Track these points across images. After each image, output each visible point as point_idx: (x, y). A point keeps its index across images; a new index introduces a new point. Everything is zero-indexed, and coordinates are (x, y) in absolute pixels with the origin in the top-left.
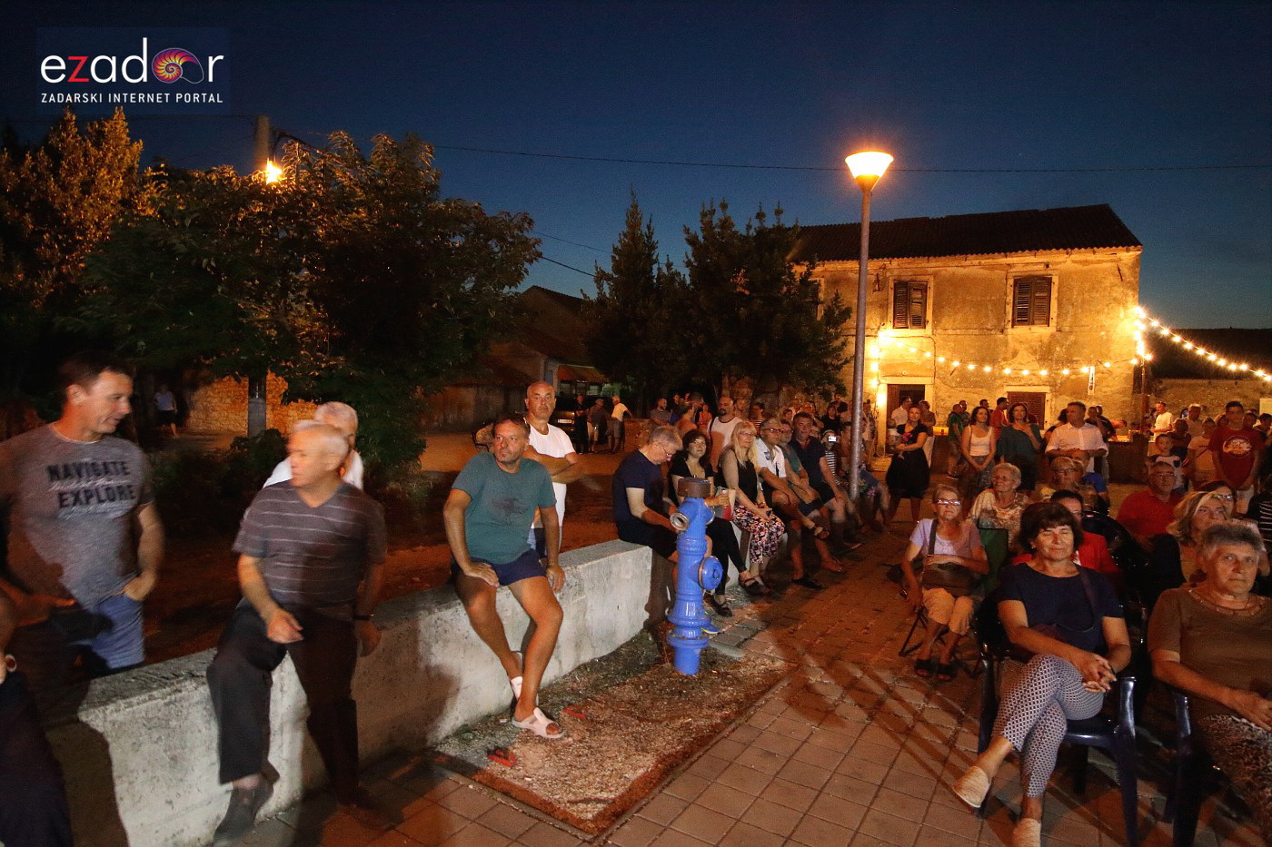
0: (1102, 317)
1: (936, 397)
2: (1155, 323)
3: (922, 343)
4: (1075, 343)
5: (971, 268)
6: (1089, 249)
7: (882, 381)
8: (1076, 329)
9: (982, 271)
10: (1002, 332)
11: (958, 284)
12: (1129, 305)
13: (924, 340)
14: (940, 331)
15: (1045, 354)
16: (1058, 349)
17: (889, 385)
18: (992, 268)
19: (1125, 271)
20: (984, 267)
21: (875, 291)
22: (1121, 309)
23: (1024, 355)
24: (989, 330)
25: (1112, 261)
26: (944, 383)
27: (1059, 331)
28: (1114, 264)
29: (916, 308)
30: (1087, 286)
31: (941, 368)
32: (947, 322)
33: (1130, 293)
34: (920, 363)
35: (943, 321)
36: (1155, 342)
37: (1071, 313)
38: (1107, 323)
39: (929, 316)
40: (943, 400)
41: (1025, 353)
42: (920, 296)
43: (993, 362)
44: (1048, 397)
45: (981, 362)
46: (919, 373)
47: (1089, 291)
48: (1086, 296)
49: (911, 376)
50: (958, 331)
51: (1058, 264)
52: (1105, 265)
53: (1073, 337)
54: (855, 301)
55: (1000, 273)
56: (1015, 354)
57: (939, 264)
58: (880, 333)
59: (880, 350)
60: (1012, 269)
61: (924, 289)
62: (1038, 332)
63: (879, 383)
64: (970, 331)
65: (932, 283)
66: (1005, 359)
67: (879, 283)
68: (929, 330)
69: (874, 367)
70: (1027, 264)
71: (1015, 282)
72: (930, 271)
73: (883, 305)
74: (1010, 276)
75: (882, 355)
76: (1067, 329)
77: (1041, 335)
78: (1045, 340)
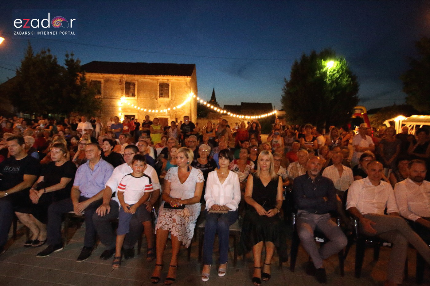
0: (182, 95)
4: (175, 104)
5: (147, 79)
6: (178, 76)
8: (176, 99)
10: (157, 99)
11: (144, 84)
12: (189, 93)
13: (135, 101)
14: (139, 98)
15: (168, 106)
16: (172, 105)
18: (153, 80)
19: (188, 83)
20: (151, 79)
21: (119, 84)
22: (187, 94)
23: (162, 106)
24: (153, 99)
26: (141, 115)
28: (185, 81)
29: (132, 91)
31: (139, 110)
32: (141, 95)
33: (189, 90)
34: (134, 108)
37: (174, 94)
39: (136, 93)
42: (133, 87)
44: (169, 119)
45: (151, 108)
46: (133, 112)
47: (179, 88)
48: (178, 90)
49: (131, 112)
50: (145, 99)
51: (171, 80)
52: (183, 81)
53: (175, 102)
54: (113, 87)
55: (155, 81)
56: (160, 106)
57: (138, 77)
58: (121, 98)
59: (122, 104)
60: (159, 81)
61: (134, 85)
62: (166, 100)
63: (122, 114)
64: (148, 99)
65: (136, 83)
66: (158, 108)
67: (121, 82)
68: (136, 98)
69: (120, 109)
70: (163, 79)
71: (160, 84)
72: (136, 79)
73: (122, 89)
74: (158, 82)
75: (122, 105)
76: (173, 99)
77: (167, 101)
78: (168, 102)
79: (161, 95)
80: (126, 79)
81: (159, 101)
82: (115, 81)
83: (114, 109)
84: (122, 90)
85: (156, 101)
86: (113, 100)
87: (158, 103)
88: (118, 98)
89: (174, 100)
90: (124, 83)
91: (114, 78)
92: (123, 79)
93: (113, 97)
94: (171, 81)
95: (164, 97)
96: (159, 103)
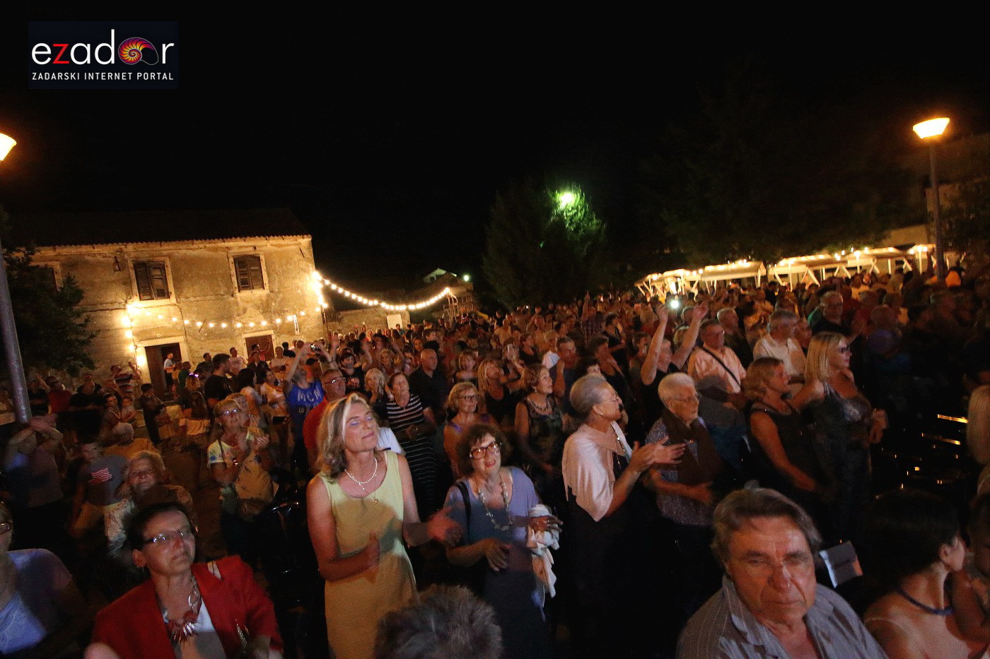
0: (297, 281)
1: (191, 351)
2: (327, 282)
3: (169, 310)
4: (283, 299)
5: (199, 250)
6: (280, 237)
7: (139, 345)
8: (282, 290)
9: (207, 252)
10: (232, 296)
11: (192, 262)
12: (311, 272)
13: (171, 308)
14: (183, 299)
15: (266, 309)
16: (273, 304)
17: (146, 348)
18: (216, 250)
19: (304, 251)
20: (209, 249)
21: (115, 270)
22: (307, 275)
23: (251, 310)
24: (222, 295)
25: (295, 245)
26: (196, 339)
27: (272, 292)
28: (297, 247)
29: (158, 283)
30: (284, 262)
31: (189, 328)
32: (188, 292)
33: (310, 265)
34: (171, 326)
35: (185, 291)
36: (329, 294)
37: (277, 279)
38: (300, 284)
39: (171, 288)
40: (197, 352)
41: (252, 309)
42: (160, 273)
43: (229, 318)
44: (273, 337)
45: (220, 319)
46: (171, 334)
47: (286, 264)
48: (284, 267)
49: (165, 337)
50: (198, 298)
51: (261, 246)
52: (293, 247)
53: (281, 295)
54: (97, 280)
55: (222, 254)
56: (245, 311)
57: (171, 247)
58: (128, 306)
59: (132, 320)
60: (232, 251)
61: (162, 267)
62: (258, 294)
63: (137, 347)
64: (208, 297)
65: (168, 263)
66: (238, 315)
67: (119, 264)
68: (173, 299)
69: (128, 335)
70: (241, 247)
71: (235, 260)
72: (165, 253)
73: (127, 283)
74: (229, 255)
75: (134, 324)
76: (276, 290)
77: (260, 296)
78: (264, 299)
79: (245, 284)
80: (133, 255)
81: (239, 300)
82: (99, 263)
83: (112, 336)
84: (125, 283)
85: (232, 299)
86: (101, 313)
87: (237, 304)
88: (116, 306)
89: (279, 292)
90: (131, 265)
91: (94, 255)
92: (126, 257)
93: (100, 307)
94: (264, 248)
95: (253, 288)
96: (241, 304)
